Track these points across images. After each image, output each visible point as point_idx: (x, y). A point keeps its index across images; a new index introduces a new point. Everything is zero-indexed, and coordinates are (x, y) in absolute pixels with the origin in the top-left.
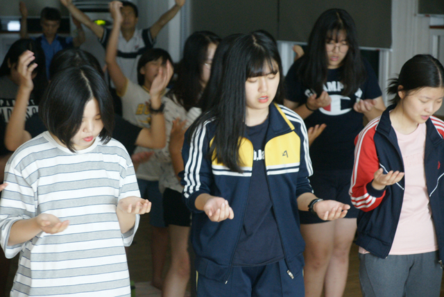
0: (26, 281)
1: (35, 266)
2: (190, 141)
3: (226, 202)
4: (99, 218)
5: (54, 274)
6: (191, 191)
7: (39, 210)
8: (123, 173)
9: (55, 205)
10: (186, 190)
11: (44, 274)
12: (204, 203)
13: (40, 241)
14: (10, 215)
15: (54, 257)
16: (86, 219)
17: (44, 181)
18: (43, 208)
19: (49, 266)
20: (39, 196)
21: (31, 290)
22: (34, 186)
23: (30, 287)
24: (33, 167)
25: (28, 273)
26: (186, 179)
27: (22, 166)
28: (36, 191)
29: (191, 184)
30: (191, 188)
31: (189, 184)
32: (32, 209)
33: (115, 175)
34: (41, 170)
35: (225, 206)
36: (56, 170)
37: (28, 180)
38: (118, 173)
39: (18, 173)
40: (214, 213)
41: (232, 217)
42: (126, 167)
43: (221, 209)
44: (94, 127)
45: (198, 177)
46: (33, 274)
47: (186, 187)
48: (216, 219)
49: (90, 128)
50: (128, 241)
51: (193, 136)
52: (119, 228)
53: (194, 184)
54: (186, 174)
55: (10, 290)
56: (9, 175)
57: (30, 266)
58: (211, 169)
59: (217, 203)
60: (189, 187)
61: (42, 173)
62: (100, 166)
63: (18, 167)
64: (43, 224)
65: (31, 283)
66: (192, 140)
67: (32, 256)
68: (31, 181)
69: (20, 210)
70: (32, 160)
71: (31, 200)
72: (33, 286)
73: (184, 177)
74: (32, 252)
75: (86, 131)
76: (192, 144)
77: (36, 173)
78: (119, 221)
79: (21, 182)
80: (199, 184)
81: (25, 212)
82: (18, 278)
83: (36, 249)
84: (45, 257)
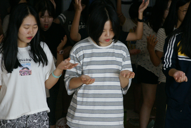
0: (74, 105)
1: (79, 99)
2: (168, 43)
3: (184, 74)
4: (110, 79)
5: (87, 104)
6: (167, 67)
7: (83, 73)
8: (124, 59)
9: (90, 71)
10: (164, 66)
11: (82, 103)
12: (174, 73)
13: (82, 88)
14: (70, 75)
15: (87, 96)
16: (104, 79)
17: (86, 60)
18: (85, 72)
19: (85, 100)
20: (83, 67)
21: (76, 110)
22: (81, 62)
23: (76, 108)
24: (81, 53)
25: (76, 102)
26: (165, 61)
27: (77, 52)
28: (82, 64)
29: (167, 64)
30: (167, 65)
31: (166, 63)
32: (80, 72)
33: (120, 60)
34: (85, 55)
35: (184, 75)
36: (92, 55)
37: (78, 59)
38: (122, 58)
39: (74, 56)
40: (178, 78)
41: (187, 81)
42: (126, 56)
43: (181, 77)
44: (110, 34)
45: (170, 61)
46: (78, 103)
47: (165, 65)
48: (179, 81)
49: (108, 35)
50: (125, 92)
51: (169, 41)
52: (120, 85)
53: (168, 64)
54: (165, 59)
55: (68, 109)
56: (71, 56)
57: (77, 99)
58: (177, 57)
59: (179, 74)
60: (166, 65)
61: (85, 56)
62: (113, 54)
63: (75, 52)
64: (83, 80)
65: (77, 106)
66: (169, 43)
67: (78, 94)
68: (80, 59)
69: (75, 73)
70: (81, 49)
71: (80, 68)
72: (77, 108)
73: (164, 60)
74: (78, 92)
75: (106, 36)
76: (169, 45)
77: (83, 56)
78: (120, 82)
79: (76, 60)
80: (171, 64)
81: (77, 73)
82: (72, 103)
83: (80, 91)
84: (83, 95)
